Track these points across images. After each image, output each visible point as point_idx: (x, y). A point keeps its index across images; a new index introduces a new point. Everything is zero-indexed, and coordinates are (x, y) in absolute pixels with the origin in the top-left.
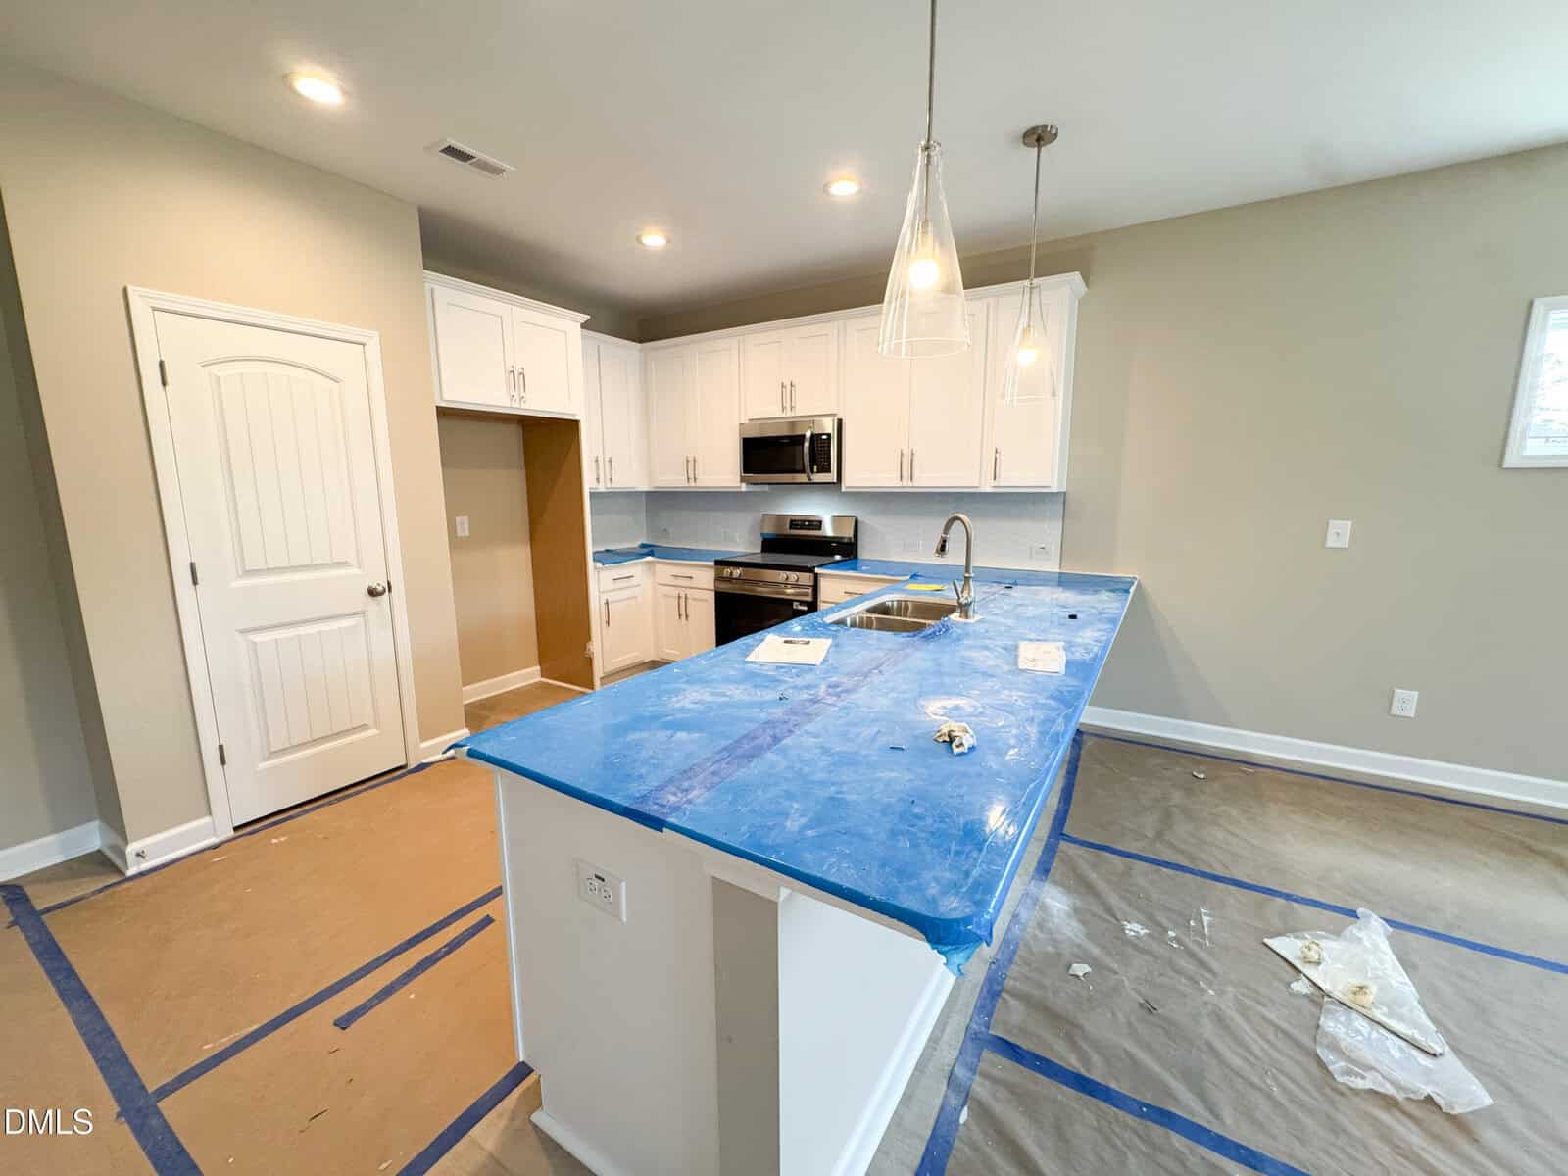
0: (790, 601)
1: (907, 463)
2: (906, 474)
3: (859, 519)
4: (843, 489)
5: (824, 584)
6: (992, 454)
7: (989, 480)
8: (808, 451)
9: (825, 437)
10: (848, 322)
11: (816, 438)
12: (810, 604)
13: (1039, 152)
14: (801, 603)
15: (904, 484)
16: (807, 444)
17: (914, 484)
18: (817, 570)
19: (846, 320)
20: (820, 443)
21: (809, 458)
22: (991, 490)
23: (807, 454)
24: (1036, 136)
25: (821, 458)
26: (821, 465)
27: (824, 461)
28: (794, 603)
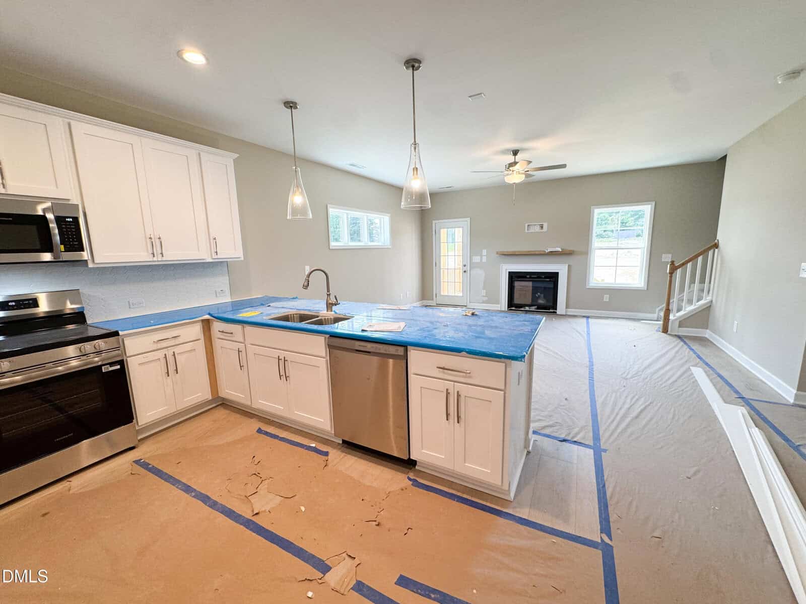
0: (99, 368)
1: (155, 244)
2: (157, 250)
3: (80, 291)
4: (91, 265)
5: (127, 342)
6: (212, 241)
7: (211, 254)
8: (57, 231)
9: (71, 220)
10: (73, 123)
11: (59, 220)
12: (121, 363)
13: (292, 111)
14: (111, 364)
15: (155, 259)
16: (53, 226)
17: (164, 259)
18: (120, 332)
19: (69, 120)
20: (66, 225)
21: (58, 238)
22: (211, 261)
23: (55, 234)
24: (290, 105)
25: (69, 238)
26: (70, 245)
27: (73, 241)
28: (103, 367)
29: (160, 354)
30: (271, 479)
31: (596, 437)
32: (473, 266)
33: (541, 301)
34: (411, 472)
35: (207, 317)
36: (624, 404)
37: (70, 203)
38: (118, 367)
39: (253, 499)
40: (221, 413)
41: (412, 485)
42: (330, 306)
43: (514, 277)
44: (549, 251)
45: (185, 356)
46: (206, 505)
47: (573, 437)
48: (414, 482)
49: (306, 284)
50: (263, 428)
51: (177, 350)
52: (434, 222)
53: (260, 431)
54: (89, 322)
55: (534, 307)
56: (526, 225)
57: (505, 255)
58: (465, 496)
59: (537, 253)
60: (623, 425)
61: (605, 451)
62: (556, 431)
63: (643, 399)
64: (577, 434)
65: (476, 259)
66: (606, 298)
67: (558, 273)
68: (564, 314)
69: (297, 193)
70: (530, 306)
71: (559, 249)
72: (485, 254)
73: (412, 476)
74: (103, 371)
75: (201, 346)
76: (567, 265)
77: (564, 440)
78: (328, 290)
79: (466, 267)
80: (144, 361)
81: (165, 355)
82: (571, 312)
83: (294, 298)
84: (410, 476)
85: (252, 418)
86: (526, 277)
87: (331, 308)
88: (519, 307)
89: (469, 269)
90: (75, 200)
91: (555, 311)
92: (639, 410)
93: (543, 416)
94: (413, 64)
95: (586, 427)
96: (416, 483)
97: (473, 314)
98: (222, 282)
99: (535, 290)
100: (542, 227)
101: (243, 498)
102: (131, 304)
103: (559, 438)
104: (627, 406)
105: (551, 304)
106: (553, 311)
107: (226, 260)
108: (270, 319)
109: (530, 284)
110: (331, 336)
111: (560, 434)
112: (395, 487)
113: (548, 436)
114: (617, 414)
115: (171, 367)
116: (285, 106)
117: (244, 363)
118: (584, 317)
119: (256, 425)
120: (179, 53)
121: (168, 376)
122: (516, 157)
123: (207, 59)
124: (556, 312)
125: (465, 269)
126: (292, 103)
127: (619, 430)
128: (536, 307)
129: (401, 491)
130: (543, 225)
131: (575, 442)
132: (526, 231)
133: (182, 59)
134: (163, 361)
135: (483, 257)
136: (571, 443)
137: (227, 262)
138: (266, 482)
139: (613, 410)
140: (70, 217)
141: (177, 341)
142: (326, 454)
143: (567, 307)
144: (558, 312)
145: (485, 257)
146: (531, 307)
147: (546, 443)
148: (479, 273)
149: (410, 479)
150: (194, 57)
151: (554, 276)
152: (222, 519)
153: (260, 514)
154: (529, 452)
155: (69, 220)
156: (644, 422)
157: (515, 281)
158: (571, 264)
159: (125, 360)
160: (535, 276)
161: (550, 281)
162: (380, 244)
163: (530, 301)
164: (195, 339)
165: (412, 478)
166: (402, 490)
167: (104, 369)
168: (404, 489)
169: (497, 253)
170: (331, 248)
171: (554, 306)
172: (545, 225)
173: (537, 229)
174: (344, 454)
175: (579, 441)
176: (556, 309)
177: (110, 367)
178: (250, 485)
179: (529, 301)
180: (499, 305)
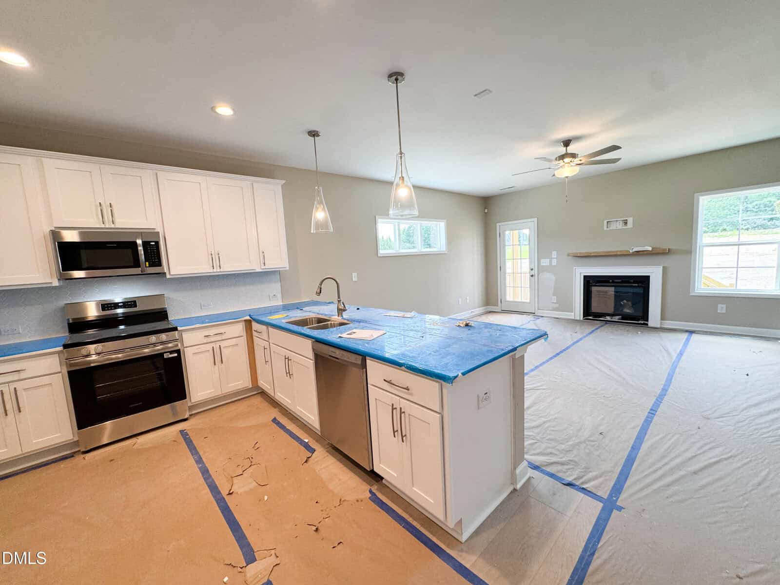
0: (162, 354)
1: (215, 258)
2: (216, 263)
3: (165, 295)
4: (168, 276)
5: (185, 336)
6: (261, 254)
7: (261, 266)
8: (143, 253)
9: (154, 243)
10: (159, 173)
11: (146, 244)
12: (178, 351)
13: (314, 139)
14: (171, 352)
15: (215, 270)
16: (140, 248)
17: (222, 270)
18: (178, 328)
19: (156, 171)
20: (150, 247)
21: (143, 257)
22: (261, 271)
23: (141, 255)
24: (314, 134)
25: (152, 257)
26: (152, 262)
27: (155, 259)
28: (165, 354)
29: (209, 347)
30: (259, 465)
31: (617, 489)
32: (541, 269)
33: (627, 311)
34: (377, 485)
35: (248, 318)
36: (687, 450)
37: (155, 231)
38: (176, 355)
39: (236, 480)
40: (258, 400)
41: (370, 498)
42: (340, 311)
43: (590, 282)
44: (634, 250)
45: (230, 349)
46: (203, 476)
47: (583, 483)
48: (372, 495)
49: (319, 291)
50: (279, 419)
51: (223, 344)
52: (498, 225)
53: (275, 420)
54: (169, 319)
55: (618, 317)
56: (605, 222)
57: (579, 257)
58: (415, 523)
59: (619, 253)
60: (669, 479)
61: (620, 509)
62: (564, 470)
63: (721, 449)
64: (589, 481)
65: (545, 262)
66: (722, 308)
67: (648, 277)
68: (659, 326)
69: (320, 209)
70: (612, 315)
71: (650, 249)
72: (555, 257)
73: (374, 489)
74: (165, 357)
75: (243, 342)
76: (662, 267)
77: (569, 484)
78: (339, 297)
79: (533, 271)
80: (197, 351)
81: (213, 347)
82: (668, 324)
83: (329, 303)
84: (372, 489)
85: (275, 407)
86: (608, 282)
87: (342, 314)
88: (598, 316)
89: (536, 273)
90: (159, 229)
91: (646, 322)
92: (706, 463)
93: (558, 450)
94: (396, 76)
95: (610, 474)
96: (374, 498)
97: (467, 325)
98: (275, 288)
99: (618, 298)
100: (626, 223)
101: (229, 477)
102: (202, 305)
103: (563, 479)
104: (689, 454)
105: (640, 314)
106: (642, 322)
107: (278, 269)
108: (287, 323)
109: (612, 289)
110: (316, 341)
111: (568, 476)
112: (351, 497)
113: (552, 475)
114: (666, 464)
115: (217, 358)
116: (309, 135)
117: (268, 358)
118: (687, 331)
119: (275, 413)
120: (213, 109)
121: (215, 364)
122: (568, 148)
123: (233, 110)
124: (647, 324)
125: (532, 273)
126: (314, 131)
127: (656, 486)
128: (620, 317)
129: (356, 502)
130: (627, 220)
131: (583, 489)
132: (605, 228)
133: (216, 112)
134: (212, 352)
135: (553, 259)
136: (576, 490)
137: (279, 271)
138: (255, 466)
139: (663, 457)
140: (153, 242)
141: (224, 337)
142: (313, 451)
143: (663, 318)
144: (651, 323)
145: (555, 260)
146: (613, 317)
147: (542, 482)
148: (549, 278)
149: (371, 491)
150: (225, 110)
151: (644, 282)
152: (206, 492)
153: (233, 495)
154: (515, 490)
155: (152, 243)
156: (704, 482)
157: (592, 286)
158: (666, 265)
159: (181, 351)
160: (620, 281)
161: (638, 286)
162: (435, 250)
163: (613, 310)
164: (237, 336)
165: (373, 491)
166: (358, 501)
167: (166, 356)
168: (360, 501)
169: (568, 255)
170: (379, 255)
171: (645, 316)
172: (630, 221)
173: (620, 226)
174: (328, 454)
175: (588, 489)
176: (647, 321)
177: (170, 354)
178: (241, 466)
179: (611, 310)
180: (573, 314)
